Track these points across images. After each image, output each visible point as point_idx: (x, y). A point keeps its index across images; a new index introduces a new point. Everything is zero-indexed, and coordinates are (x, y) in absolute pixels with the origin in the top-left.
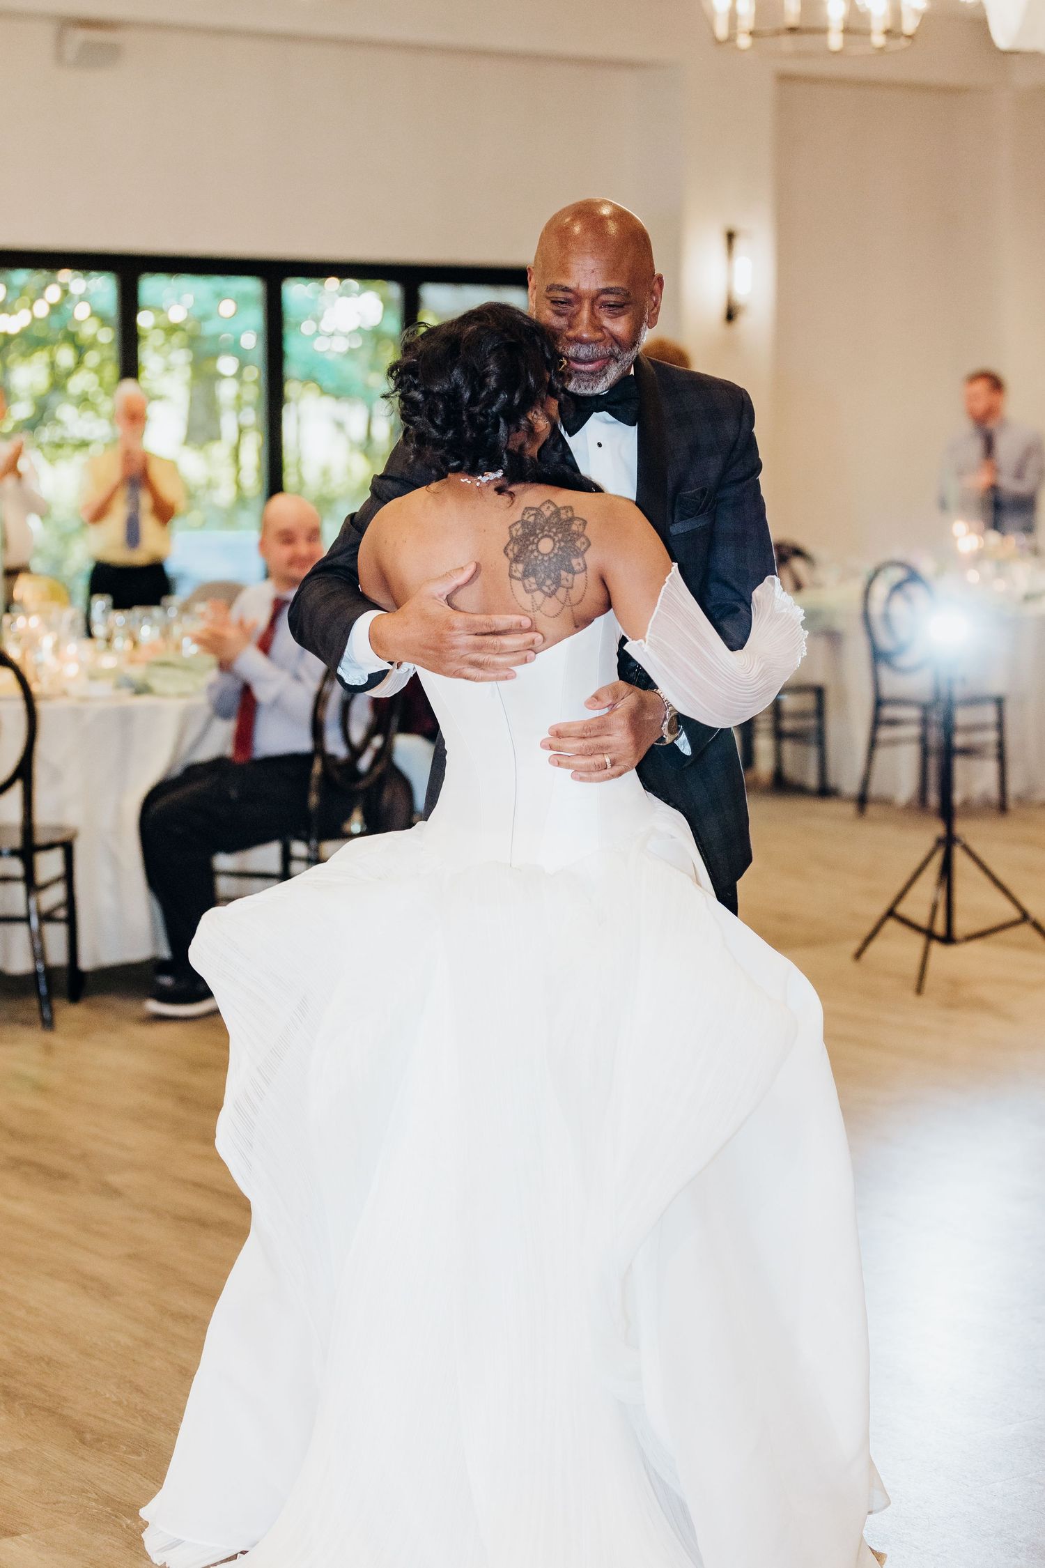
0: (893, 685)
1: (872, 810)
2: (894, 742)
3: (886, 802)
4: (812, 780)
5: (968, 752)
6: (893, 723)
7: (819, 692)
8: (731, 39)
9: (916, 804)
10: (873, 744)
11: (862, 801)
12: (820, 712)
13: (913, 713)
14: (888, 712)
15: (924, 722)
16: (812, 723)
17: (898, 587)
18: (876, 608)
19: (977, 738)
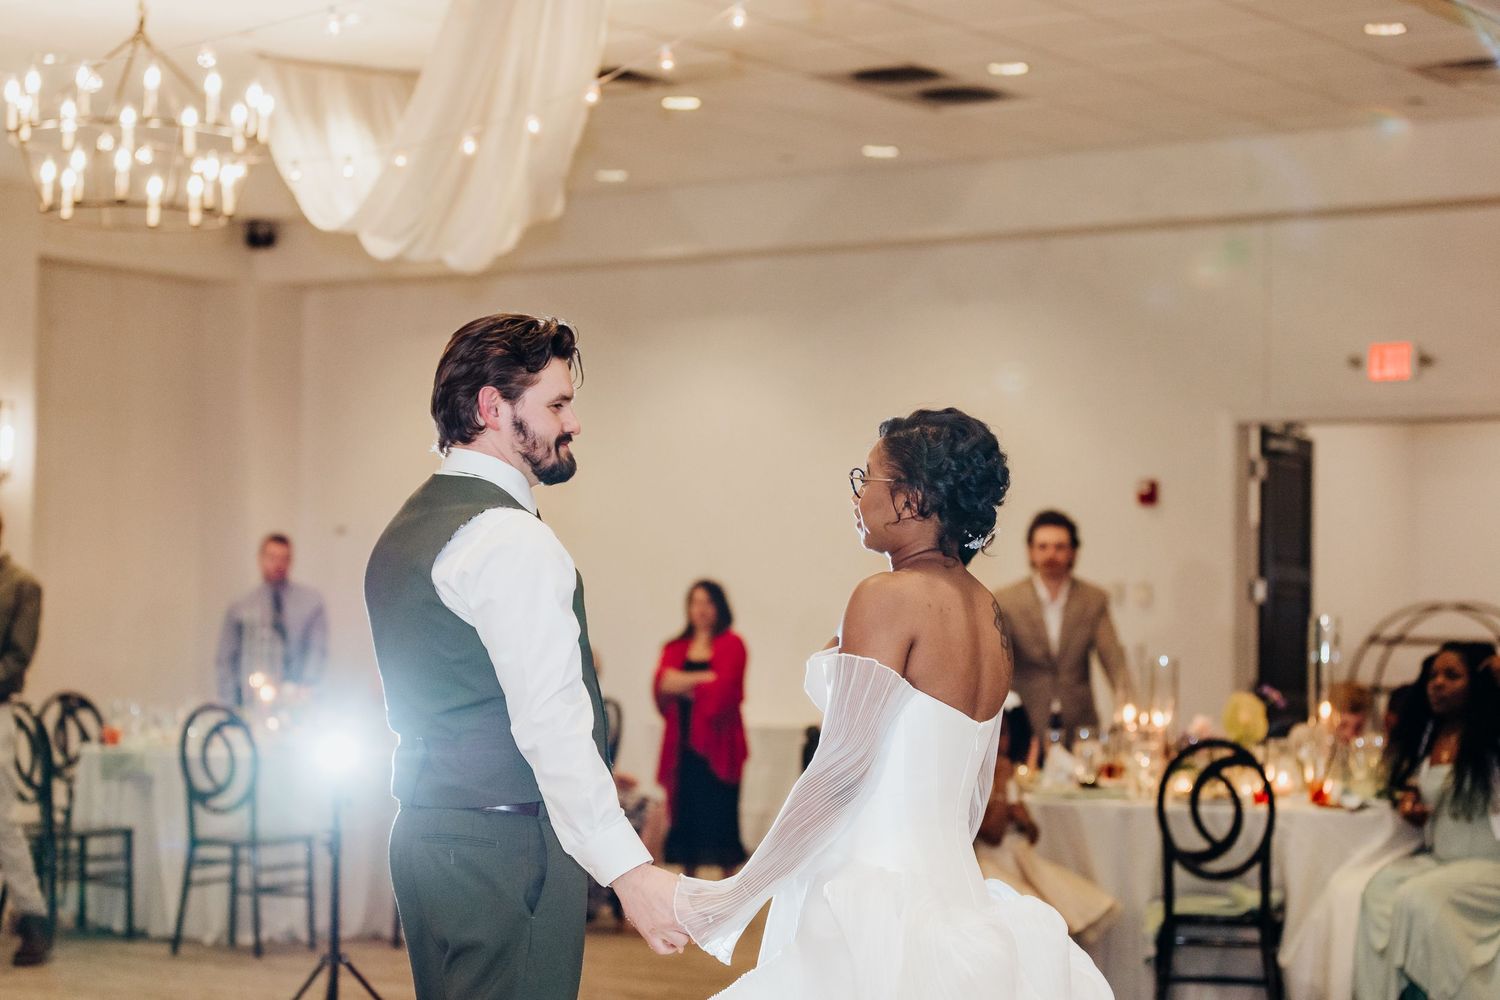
0: (210, 824)
1: (184, 949)
2: (204, 882)
3: (197, 943)
4: (118, 925)
5: (273, 890)
6: (208, 862)
7: (128, 834)
8: (54, 208)
9: (225, 940)
10: (187, 883)
11: (176, 942)
12: (128, 855)
13: (224, 853)
14: (204, 852)
15: (235, 862)
16: (120, 865)
17: (217, 729)
18: (193, 751)
19: (281, 877)
